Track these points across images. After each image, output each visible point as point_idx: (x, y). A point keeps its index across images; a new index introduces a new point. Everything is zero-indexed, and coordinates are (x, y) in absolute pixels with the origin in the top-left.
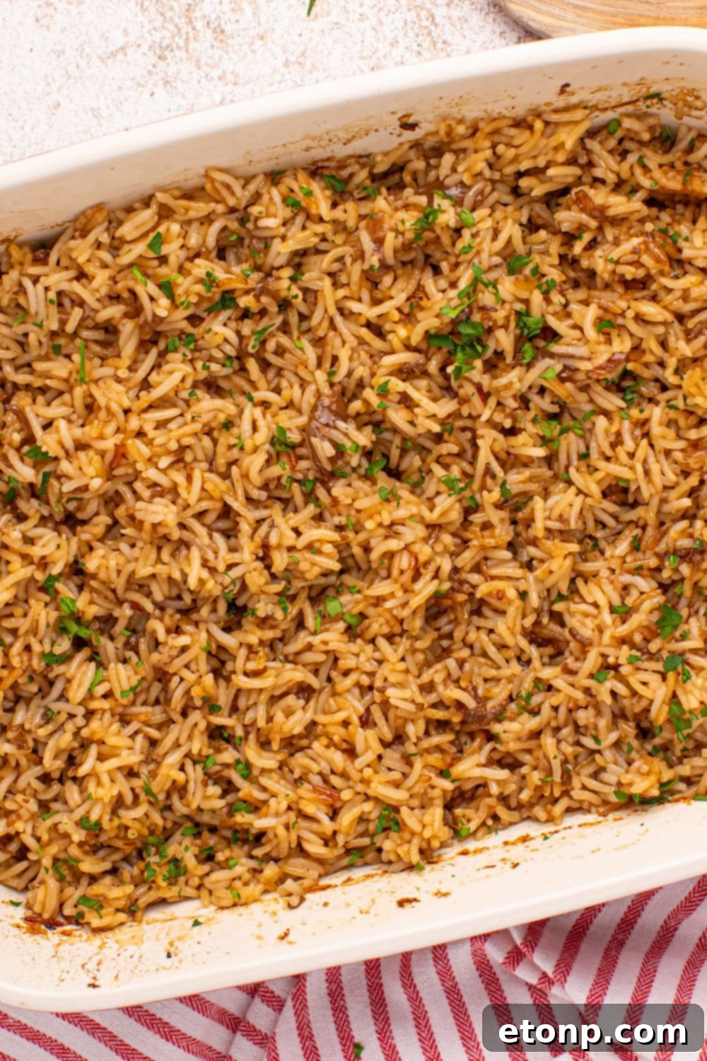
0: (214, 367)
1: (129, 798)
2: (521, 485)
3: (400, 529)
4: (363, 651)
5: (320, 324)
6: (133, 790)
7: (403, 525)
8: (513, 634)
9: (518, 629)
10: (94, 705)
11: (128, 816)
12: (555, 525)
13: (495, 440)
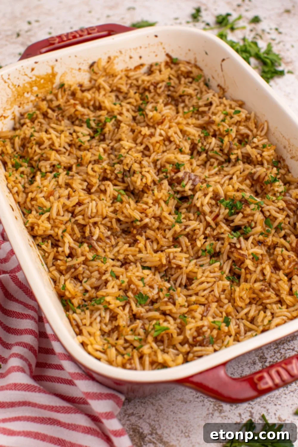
0: (200, 145)
1: (42, 147)
2: (184, 243)
3: (157, 205)
4: (108, 202)
5: (225, 171)
6: (46, 148)
7: (159, 207)
8: (124, 252)
9: (127, 253)
10: (74, 134)
11: (36, 148)
12: (171, 256)
13: (199, 229)
